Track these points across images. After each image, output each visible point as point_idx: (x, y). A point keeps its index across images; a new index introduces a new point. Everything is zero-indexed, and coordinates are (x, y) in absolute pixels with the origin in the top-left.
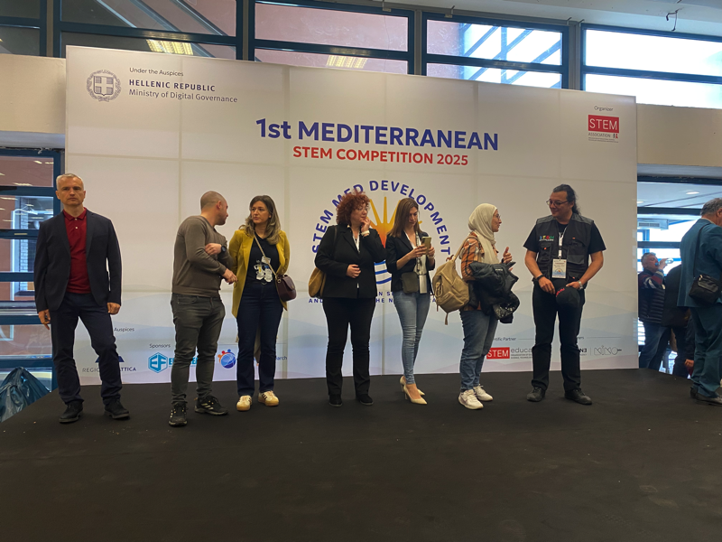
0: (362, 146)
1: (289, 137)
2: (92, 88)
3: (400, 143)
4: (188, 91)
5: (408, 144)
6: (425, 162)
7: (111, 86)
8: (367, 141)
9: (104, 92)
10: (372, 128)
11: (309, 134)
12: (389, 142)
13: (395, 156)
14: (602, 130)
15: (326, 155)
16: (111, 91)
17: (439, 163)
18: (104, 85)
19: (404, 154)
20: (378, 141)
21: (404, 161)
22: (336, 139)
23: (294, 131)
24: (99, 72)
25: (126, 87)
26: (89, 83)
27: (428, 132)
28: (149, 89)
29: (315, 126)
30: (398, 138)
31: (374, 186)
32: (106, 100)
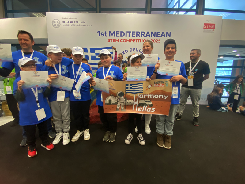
0: (128, 38)
1: (106, 36)
2: (53, 24)
4: (78, 24)
5: (142, 36)
7: (58, 23)
8: (129, 36)
9: (56, 25)
10: (131, 32)
12: (136, 36)
13: (138, 40)
14: (208, 28)
15: (117, 41)
16: (58, 25)
18: (56, 23)
19: (140, 40)
20: (132, 36)
21: (140, 42)
22: (120, 36)
23: (108, 34)
24: (55, 19)
25: (62, 23)
26: (52, 23)
27: (148, 32)
28: (68, 24)
29: (114, 32)
30: (139, 35)
31: (131, 50)
32: (57, 27)
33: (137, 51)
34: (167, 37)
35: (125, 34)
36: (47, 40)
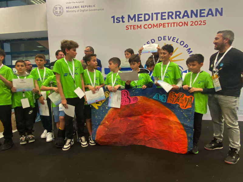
0: (155, 22)
1: (123, 22)
2: (54, 12)
3: (172, 18)
4: (86, 8)
5: (176, 18)
6: (184, 26)
7: (60, 10)
8: (157, 19)
9: (58, 13)
10: (159, 13)
11: (132, 19)
12: (167, 19)
13: (170, 25)
15: (139, 28)
17: (191, 25)
18: (58, 10)
19: (174, 23)
20: (162, 19)
21: (174, 26)
22: (143, 20)
23: (126, 19)
24: (56, 6)
25: (65, 10)
26: (53, 10)
27: (186, 12)
28: (73, 9)
29: (135, 16)
30: (171, 16)
31: (160, 39)
32: (59, 15)
33: (169, 40)
34: (216, 15)
35: (151, 17)
36: (46, 32)
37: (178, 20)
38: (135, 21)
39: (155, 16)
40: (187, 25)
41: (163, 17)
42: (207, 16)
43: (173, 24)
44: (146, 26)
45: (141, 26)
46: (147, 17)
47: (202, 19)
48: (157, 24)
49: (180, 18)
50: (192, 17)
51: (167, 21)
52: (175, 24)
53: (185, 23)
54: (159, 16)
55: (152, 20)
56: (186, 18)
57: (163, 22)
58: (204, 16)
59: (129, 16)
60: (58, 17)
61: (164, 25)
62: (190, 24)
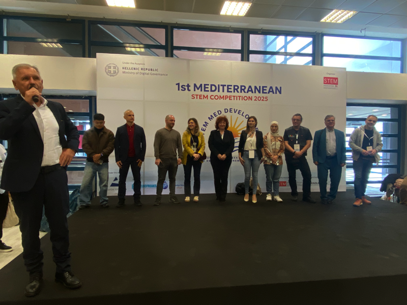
0: (221, 94)
1: (190, 90)
2: (107, 71)
3: (238, 92)
4: (147, 72)
5: (241, 92)
6: (249, 100)
7: (115, 70)
8: (223, 91)
9: (112, 72)
10: (225, 85)
11: (198, 89)
12: (233, 92)
13: (235, 98)
14: (330, 83)
15: (205, 98)
16: (115, 72)
18: (112, 70)
20: (228, 91)
21: (239, 100)
22: (210, 91)
23: (192, 88)
24: (110, 64)
25: (121, 70)
26: (106, 69)
27: (250, 87)
28: (131, 71)
29: (201, 85)
31: (226, 111)
32: (113, 76)
33: (235, 112)
34: (276, 93)
35: (217, 88)
37: (243, 94)
38: (201, 91)
39: (221, 88)
40: (251, 100)
41: (230, 90)
42: (269, 93)
43: (238, 98)
44: (212, 97)
45: (207, 96)
46: (213, 88)
47: (265, 95)
48: (223, 96)
49: (245, 92)
50: (255, 92)
51: (233, 94)
52: (241, 98)
53: (249, 97)
54: (226, 88)
55: (219, 91)
56: (250, 92)
57: (229, 94)
58: (266, 93)
59: (195, 85)
60: (112, 77)
61: (230, 98)
62: (254, 99)
